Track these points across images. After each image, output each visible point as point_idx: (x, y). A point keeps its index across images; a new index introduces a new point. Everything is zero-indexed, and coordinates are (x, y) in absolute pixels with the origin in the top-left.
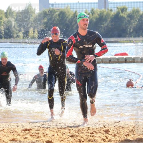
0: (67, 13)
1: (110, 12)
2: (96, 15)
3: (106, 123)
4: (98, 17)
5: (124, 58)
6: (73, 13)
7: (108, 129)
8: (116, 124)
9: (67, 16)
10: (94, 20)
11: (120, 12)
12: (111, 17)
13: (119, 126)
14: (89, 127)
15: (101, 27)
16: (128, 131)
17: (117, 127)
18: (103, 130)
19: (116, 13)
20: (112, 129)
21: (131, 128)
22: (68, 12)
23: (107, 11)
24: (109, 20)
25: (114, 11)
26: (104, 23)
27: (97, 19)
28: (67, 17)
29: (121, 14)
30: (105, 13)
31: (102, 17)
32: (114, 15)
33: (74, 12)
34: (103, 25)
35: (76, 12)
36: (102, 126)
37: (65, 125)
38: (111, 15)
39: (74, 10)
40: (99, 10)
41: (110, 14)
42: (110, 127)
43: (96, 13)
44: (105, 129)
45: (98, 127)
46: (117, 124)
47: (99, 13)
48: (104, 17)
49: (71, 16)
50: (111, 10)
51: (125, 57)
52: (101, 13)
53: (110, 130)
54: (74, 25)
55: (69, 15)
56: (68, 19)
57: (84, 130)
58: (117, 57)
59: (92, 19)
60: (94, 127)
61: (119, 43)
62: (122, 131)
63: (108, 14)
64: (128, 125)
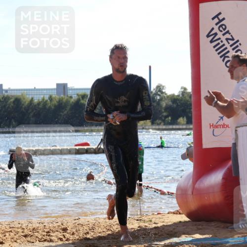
0: (22, 99)
1: (69, 99)
2: (55, 102)
3: (64, 221)
4: (57, 104)
5: (84, 149)
6: (29, 100)
7: (66, 226)
8: (75, 221)
9: (23, 103)
10: (53, 107)
11: (81, 99)
12: (71, 105)
13: (78, 223)
14: (45, 226)
15: (61, 115)
16: (87, 228)
17: (76, 224)
18: (60, 228)
19: (76, 100)
20: (70, 227)
21: (91, 226)
22: (24, 99)
23: (66, 98)
24: (68, 108)
25: (74, 98)
26: (64, 110)
27: (55, 106)
28: (23, 105)
29: (82, 102)
30: (64, 100)
31: (62, 104)
32: (74, 102)
33: (31, 98)
34: (63, 112)
35: (32, 99)
36: (60, 224)
37: (19, 224)
38: (71, 102)
39: (30, 97)
40: (57, 97)
41: (69, 101)
42: (68, 224)
43: (54, 99)
44: (63, 227)
45: (56, 225)
46: (77, 221)
47: (57, 100)
48: (63, 104)
49: (27, 103)
50: (71, 97)
51: (86, 147)
52: (60, 101)
53: (68, 228)
54: (30, 112)
55: (25, 102)
56: (23, 106)
57: (39, 228)
58: (77, 148)
59: (50, 106)
60: (50, 225)
61: (80, 132)
62: (81, 229)
63: (67, 102)
64: (88, 221)
